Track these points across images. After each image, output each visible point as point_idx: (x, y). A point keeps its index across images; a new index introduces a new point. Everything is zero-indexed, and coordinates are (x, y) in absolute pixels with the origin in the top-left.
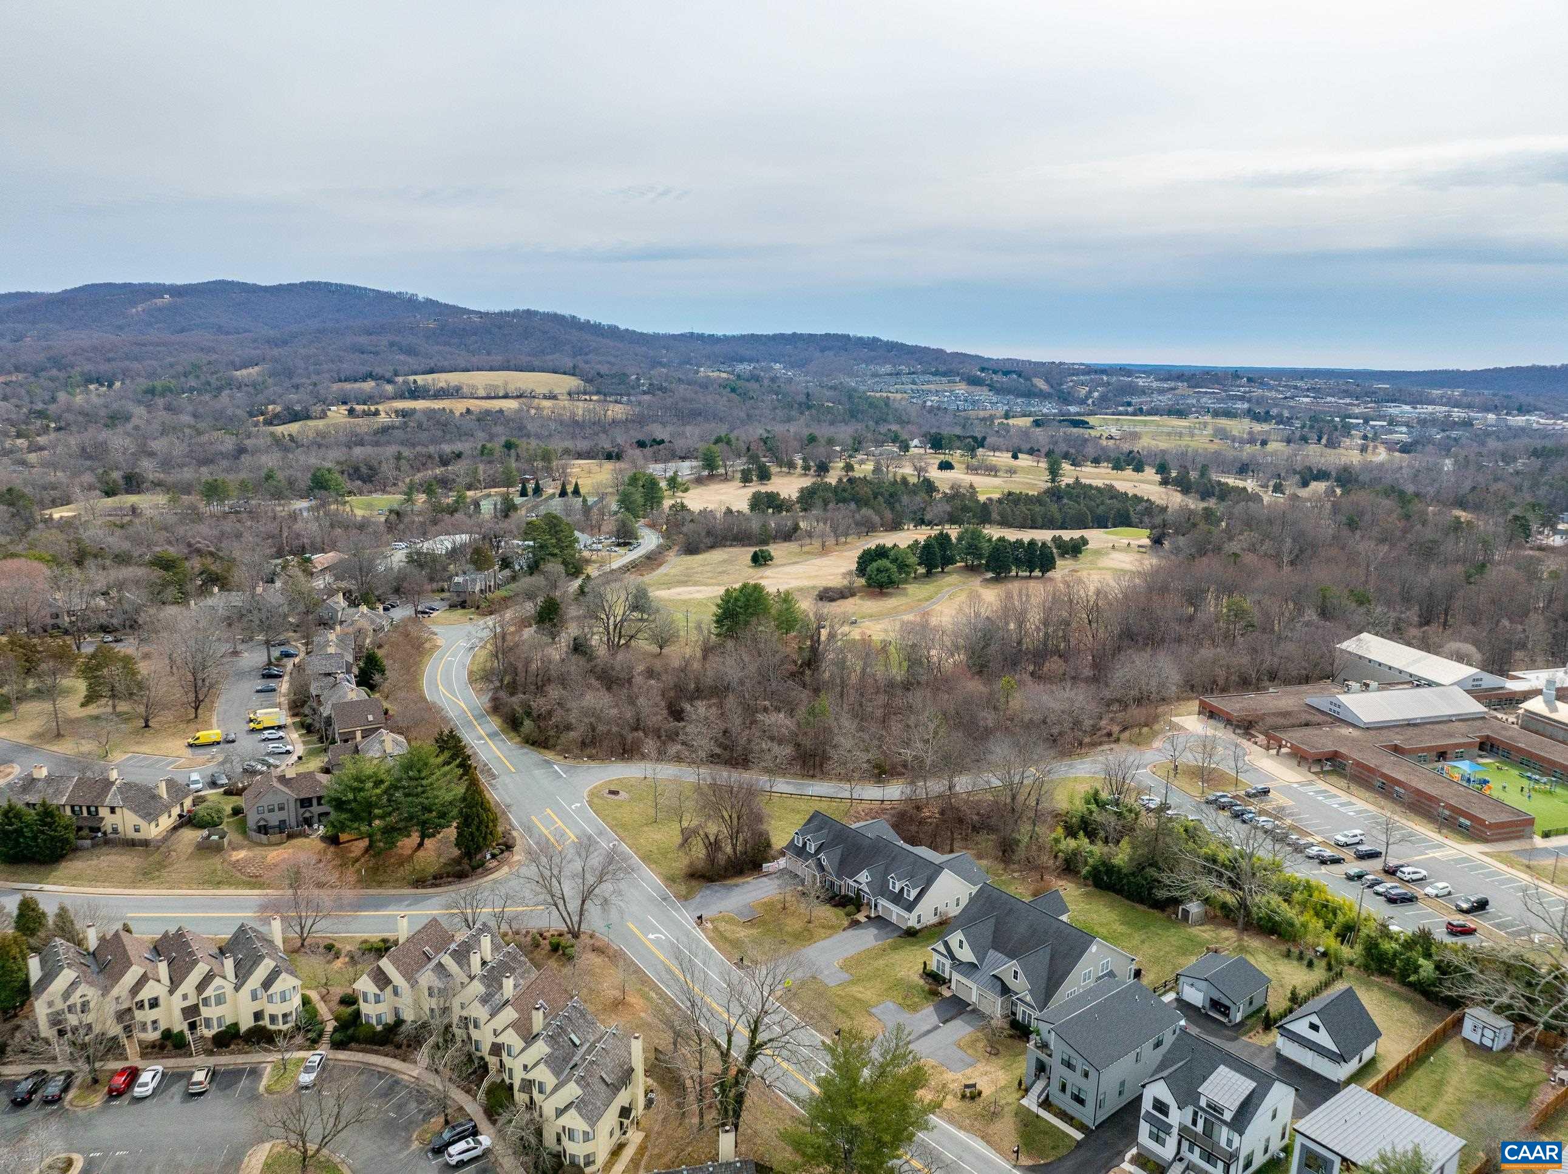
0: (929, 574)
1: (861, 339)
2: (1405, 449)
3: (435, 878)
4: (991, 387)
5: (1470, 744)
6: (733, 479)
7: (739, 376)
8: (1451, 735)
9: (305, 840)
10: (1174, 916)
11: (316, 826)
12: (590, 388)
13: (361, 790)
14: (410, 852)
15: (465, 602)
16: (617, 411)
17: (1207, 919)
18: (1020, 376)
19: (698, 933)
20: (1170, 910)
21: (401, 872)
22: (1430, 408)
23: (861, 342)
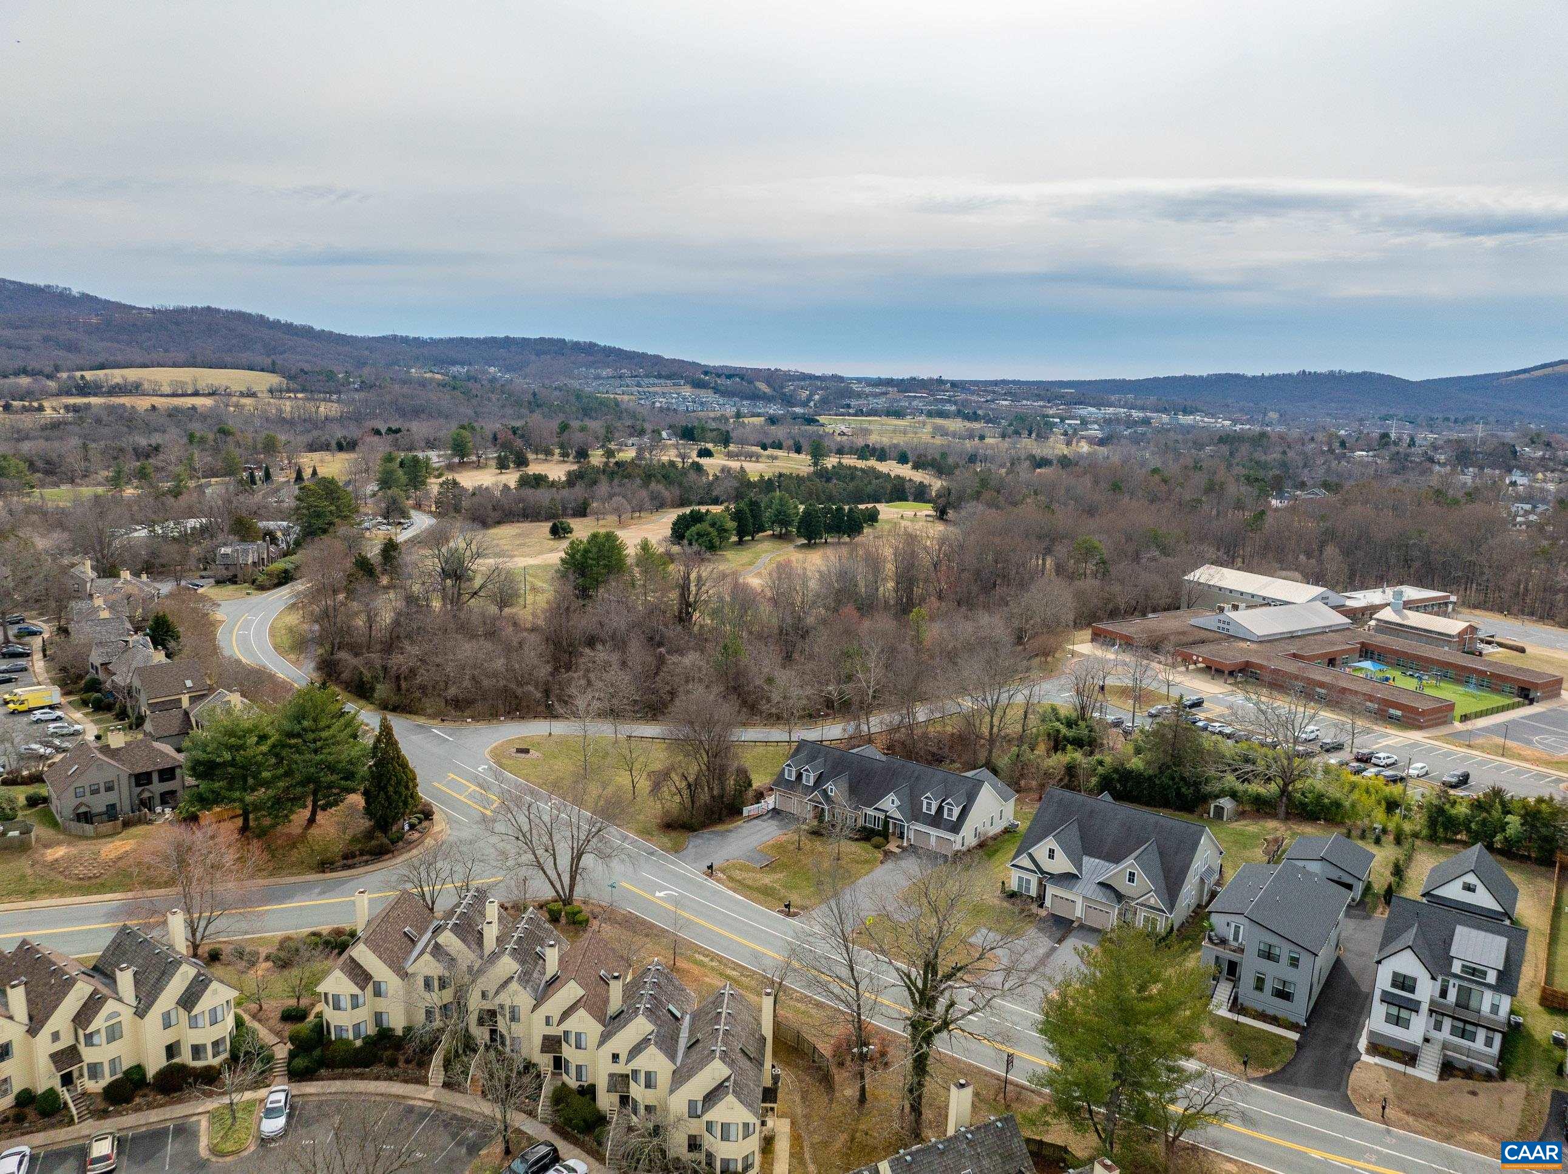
0: (740, 542)
1: (577, 344)
2: (1102, 442)
3: (345, 857)
4: (716, 390)
5: (1353, 650)
6: (485, 466)
7: (454, 377)
8: (1333, 644)
9: (150, 827)
10: (1205, 815)
11: (159, 809)
12: (292, 385)
13: (242, 747)
14: (299, 831)
15: (235, 576)
16: (327, 409)
17: (1241, 815)
18: (742, 379)
19: (711, 883)
20: (1200, 809)
21: (295, 855)
22: (1111, 410)
23: (577, 347)
